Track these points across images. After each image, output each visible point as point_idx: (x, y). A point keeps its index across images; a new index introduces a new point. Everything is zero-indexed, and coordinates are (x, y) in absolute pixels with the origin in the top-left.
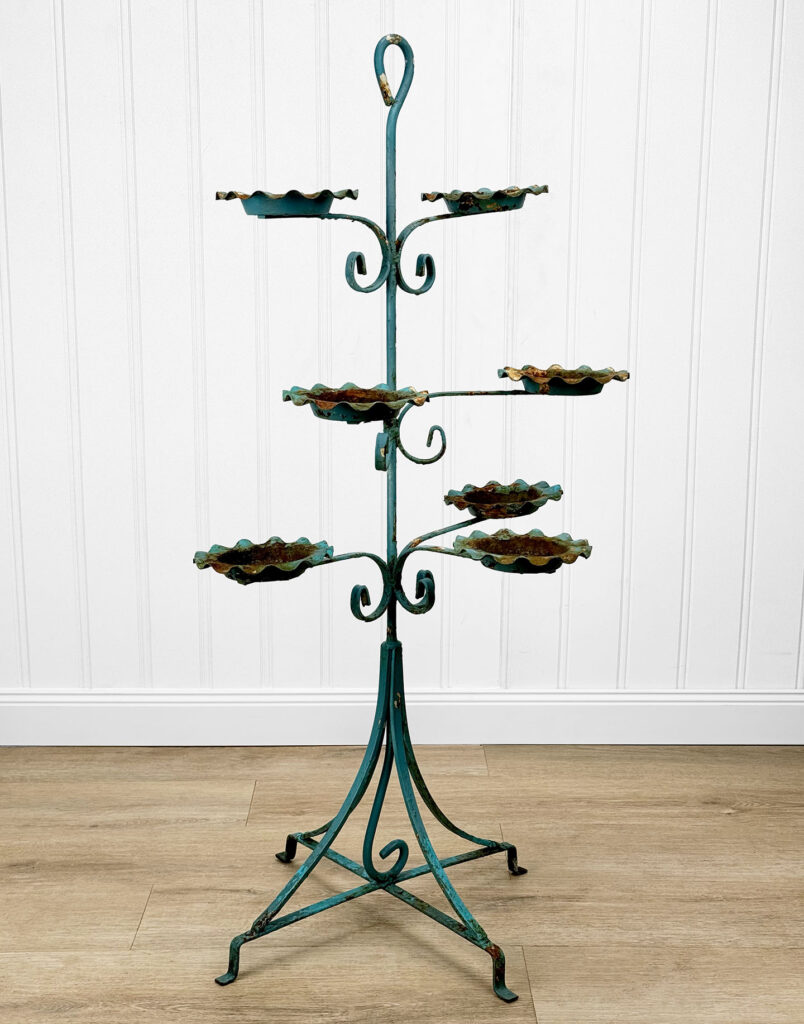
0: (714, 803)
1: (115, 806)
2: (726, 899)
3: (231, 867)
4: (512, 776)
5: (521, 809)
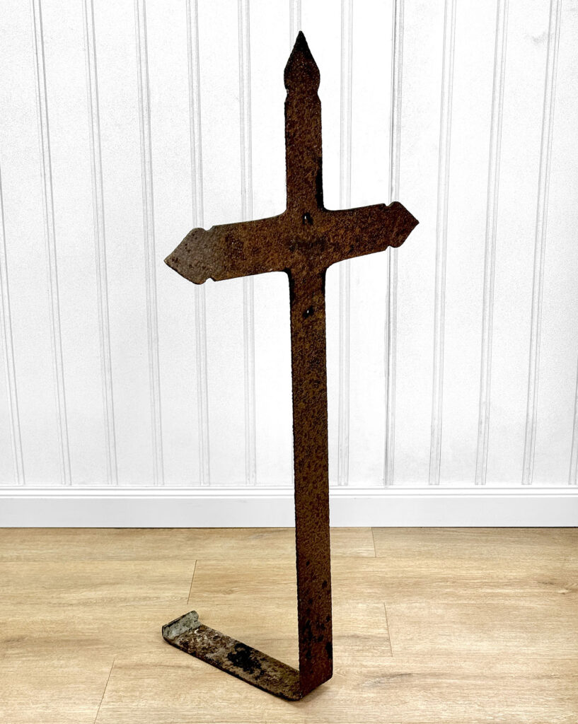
0: (551, 584)
1: (87, 585)
4: (394, 557)
5: (400, 589)
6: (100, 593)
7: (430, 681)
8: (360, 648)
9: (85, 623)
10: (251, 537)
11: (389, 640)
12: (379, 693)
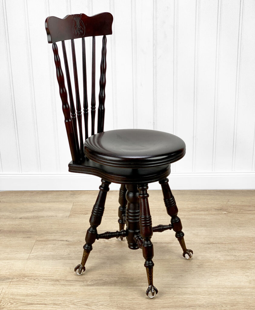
0: (221, 210)
1: (28, 211)
2: (218, 243)
3: (62, 232)
6: (33, 214)
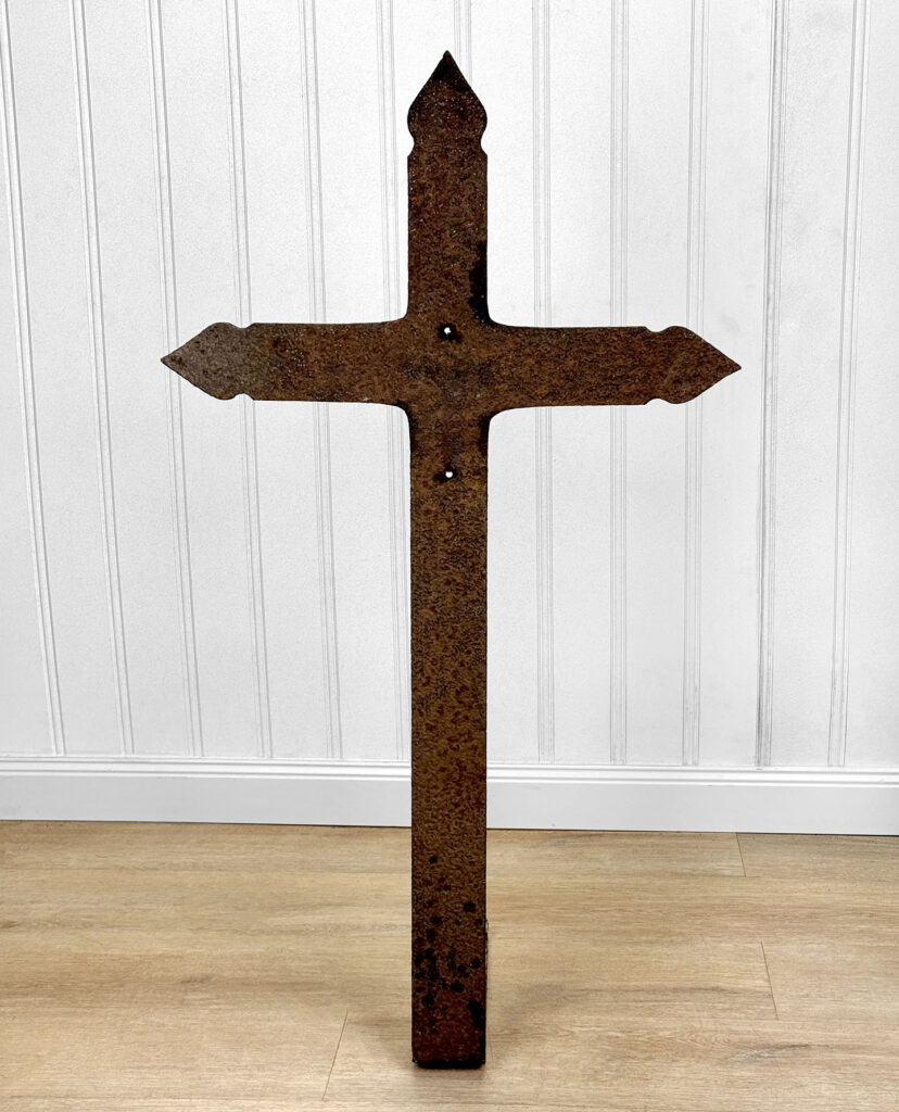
1: (301, 906)
4: (773, 877)
5: (786, 923)
6: (321, 917)
7: (840, 1056)
8: (726, 1006)
9: (299, 959)
10: (548, 843)
11: (771, 996)
12: (761, 1071)
